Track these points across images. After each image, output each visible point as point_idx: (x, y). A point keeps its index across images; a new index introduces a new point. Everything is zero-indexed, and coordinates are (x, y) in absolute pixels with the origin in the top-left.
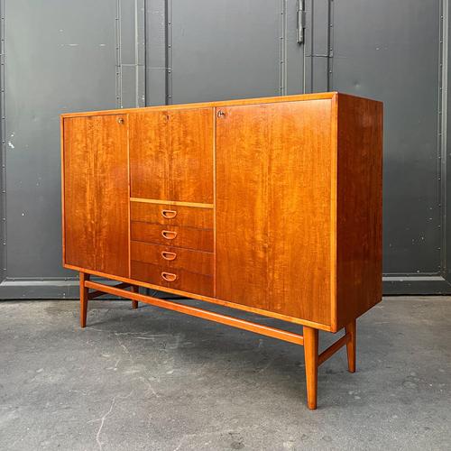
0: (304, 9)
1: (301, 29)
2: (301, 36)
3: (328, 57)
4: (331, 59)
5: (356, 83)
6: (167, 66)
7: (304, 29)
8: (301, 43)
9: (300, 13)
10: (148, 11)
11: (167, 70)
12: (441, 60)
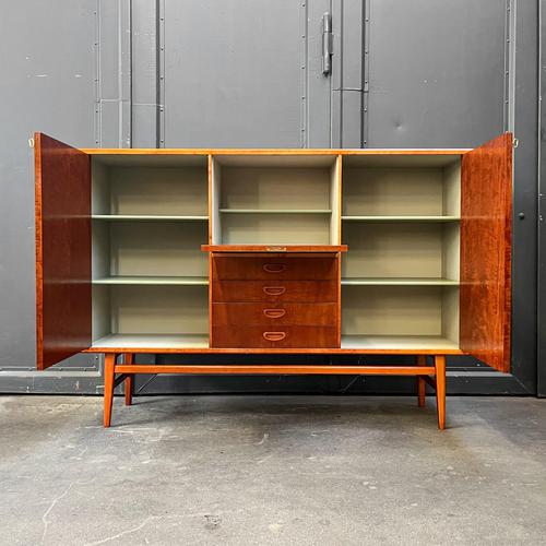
0: (330, 31)
1: (327, 55)
2: (327, 65)
3: (362, 91)
4: (366, 94)
5: (398, 125)
6: (158, 102)
7: (330, 56)
8: (327, 74)
9: (326, 35)
10: (135, 34)
11: (158, 108)
12: (507, 96)
